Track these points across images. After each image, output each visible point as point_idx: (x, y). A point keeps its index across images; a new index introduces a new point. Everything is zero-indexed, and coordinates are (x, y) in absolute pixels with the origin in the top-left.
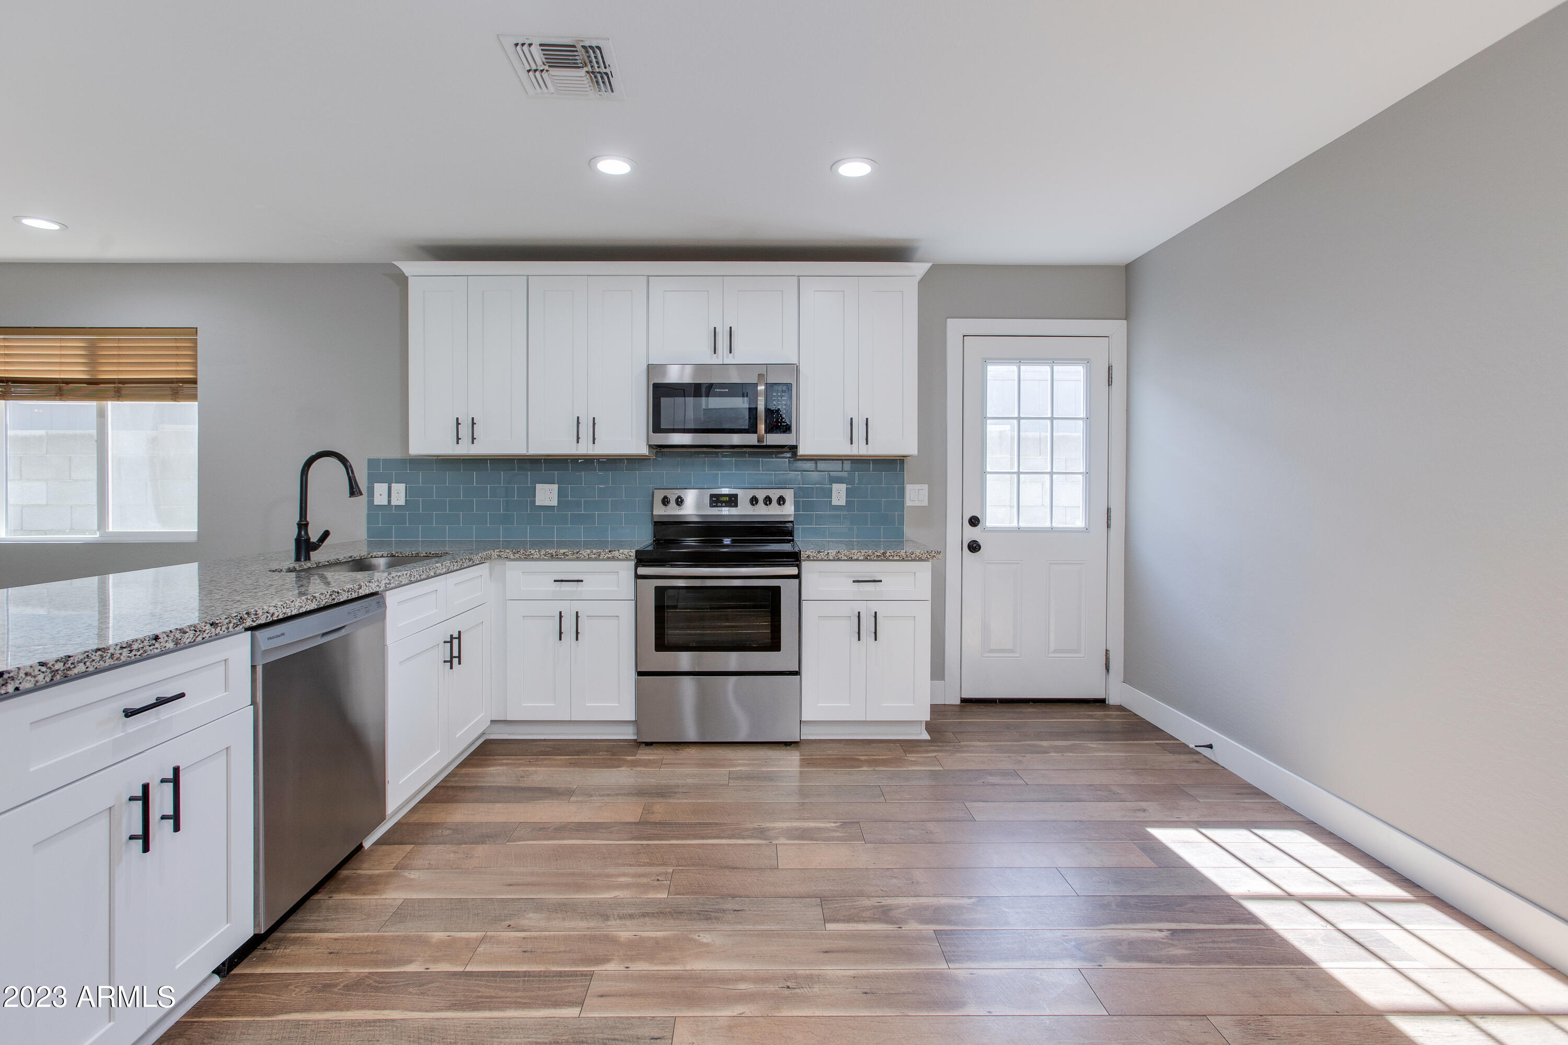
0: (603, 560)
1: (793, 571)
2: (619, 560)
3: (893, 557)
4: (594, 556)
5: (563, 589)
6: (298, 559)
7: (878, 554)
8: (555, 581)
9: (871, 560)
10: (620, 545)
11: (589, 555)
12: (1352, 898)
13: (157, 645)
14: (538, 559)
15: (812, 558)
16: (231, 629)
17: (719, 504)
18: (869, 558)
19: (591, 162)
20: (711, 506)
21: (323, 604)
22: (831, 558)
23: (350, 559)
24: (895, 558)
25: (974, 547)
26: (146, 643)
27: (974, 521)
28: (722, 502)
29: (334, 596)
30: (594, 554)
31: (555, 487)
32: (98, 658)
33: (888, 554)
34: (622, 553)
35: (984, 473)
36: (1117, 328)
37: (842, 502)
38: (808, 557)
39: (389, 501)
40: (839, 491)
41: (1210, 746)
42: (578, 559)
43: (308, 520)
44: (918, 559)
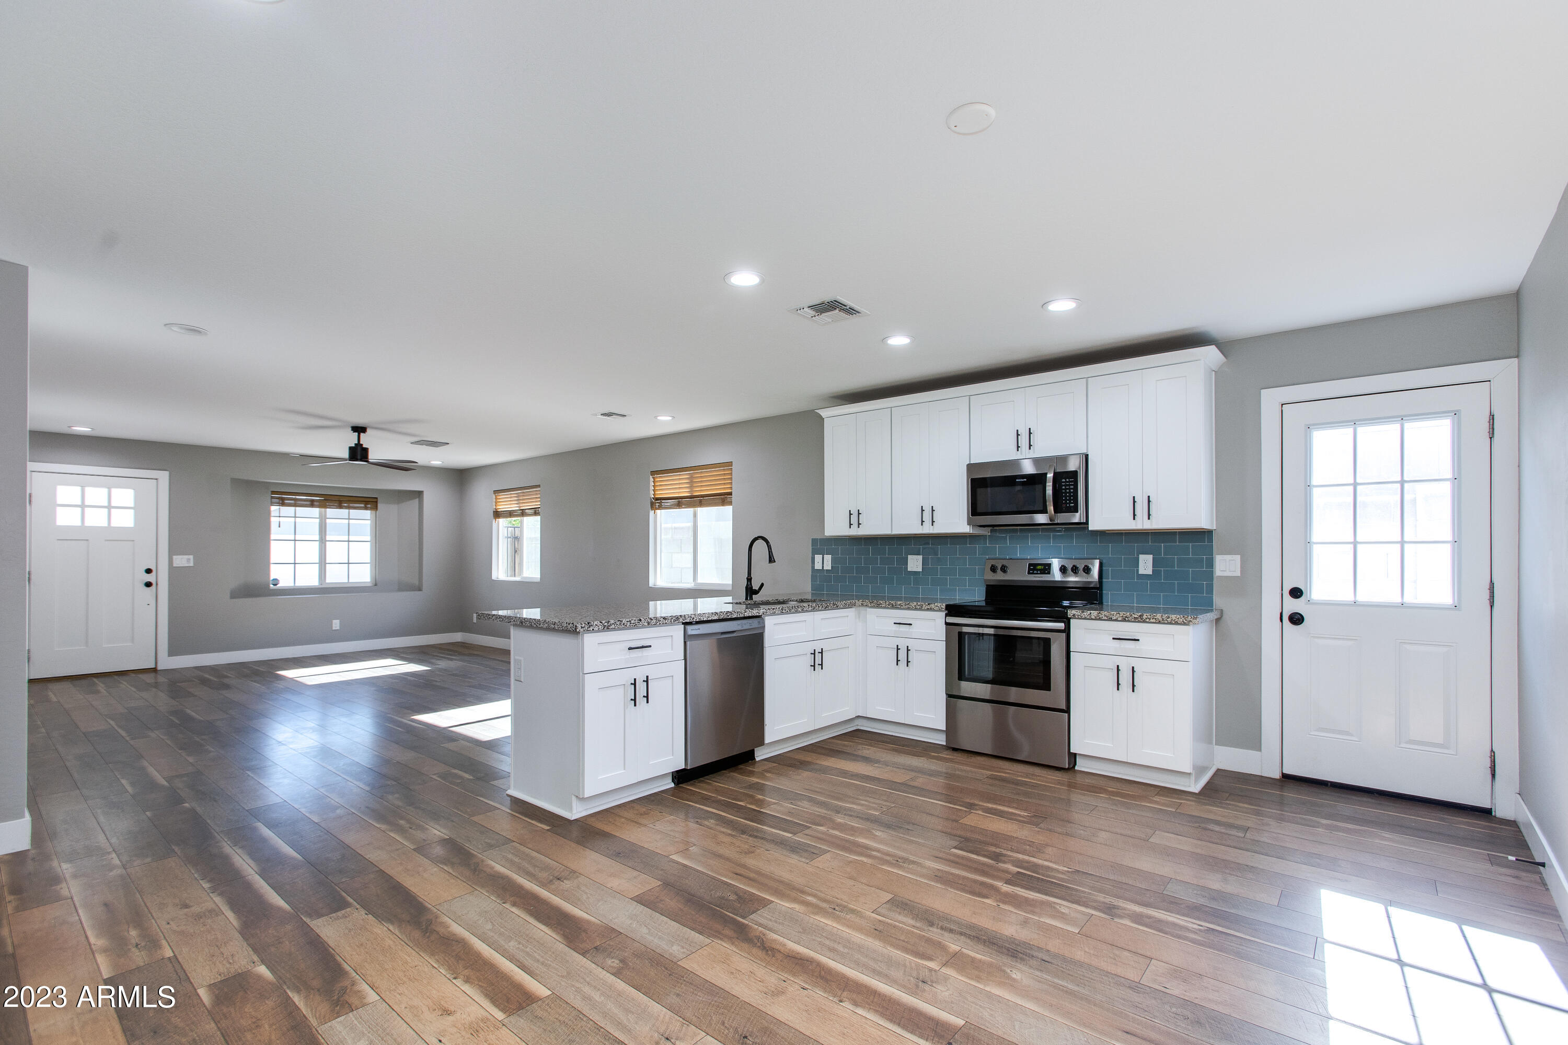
0: (924, 610)
1: (1061, 626)
2: (934, 610)
3: (1150, 619)
4: (918, 607)
5: (901, 629)
6: (746, 599)
7: (1136, 616)
8: (895, 623)
9: (1129, 621)
10: (935, 600)
13: (641, 623)
14: (885, 608)
15: (1077, 617)
16: (672, 622)
18: (1127, 619)
20: (1029, 573)
21: (721, 617)
22: (1093, 617)
23: (776, 601)
24: (1152, 620)
25: (1296, 619)
26: (636, 621)
27: (1296, 593)
28: (1038, 570)
29: (728, 614)
31: (920, 557)
32: (619, 624)
33: (1145, 617)
34: (937, 606)
35: (1308, 543)
37: (1149, 571)
38: (1074, 615)
39: (823, 567)
40: (1146, 561)
42: (908, 609)
43: (752, 576)
44: (1174, 622)
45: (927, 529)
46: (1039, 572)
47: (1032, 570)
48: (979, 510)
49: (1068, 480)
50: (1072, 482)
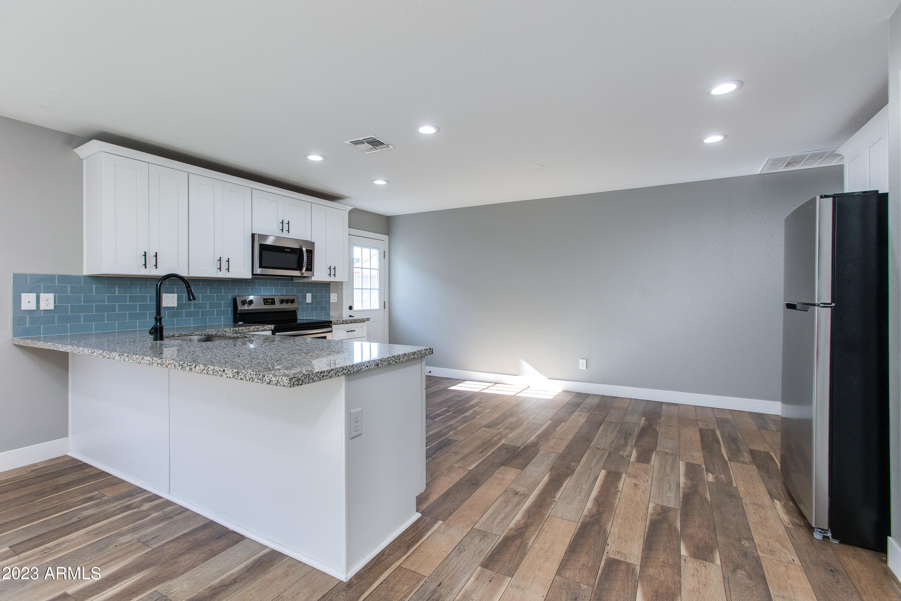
11: (254, 329)
12: (486, 389)
17: (268, 303)
19: (306, 155)
22: (341, 323)
30: (256, 329)
31: (175, 295)
34: (269, 327)
36: (385, 237)
37: (310, 302)
41: (430, 372)
45: (223, 274)
46: (270, 303)
47: (266, 302)
48: (263, 265)
49: (308, 254)
50: (310, 255)
